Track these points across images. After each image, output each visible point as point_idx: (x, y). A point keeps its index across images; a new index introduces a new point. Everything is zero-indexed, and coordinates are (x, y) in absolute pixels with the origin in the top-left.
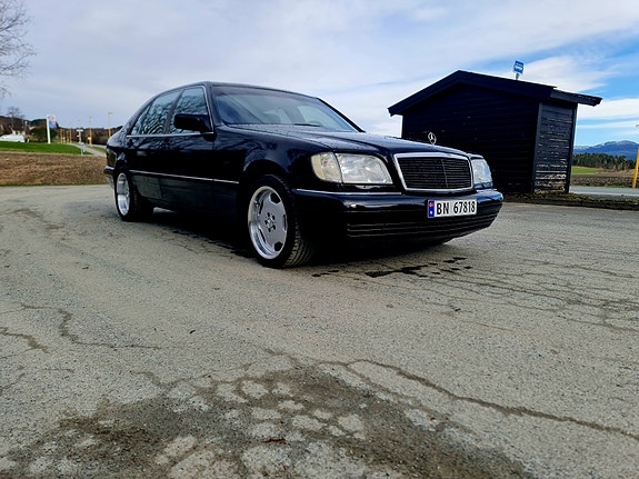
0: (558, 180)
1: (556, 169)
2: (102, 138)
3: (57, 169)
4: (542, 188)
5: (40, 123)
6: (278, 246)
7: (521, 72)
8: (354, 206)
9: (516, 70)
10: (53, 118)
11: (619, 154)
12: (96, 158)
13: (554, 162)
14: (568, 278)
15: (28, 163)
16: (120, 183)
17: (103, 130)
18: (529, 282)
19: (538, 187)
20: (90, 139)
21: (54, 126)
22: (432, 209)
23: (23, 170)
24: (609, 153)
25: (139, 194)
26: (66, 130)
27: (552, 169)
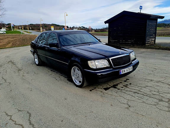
0: (152, 41)
1: (152, 38)
2: (26, 28)
3: (16, 39)
4: (148, 43)
5: (9, 24)
6: (80, 82)
7: (142, 9)
8: (100, 74)
9: (140, 8)
10: (13, 23)
11: (168, 23)
12: (25, 35)
13: (151, 36)
14: (158, 88)
15: (8, 38)
16: (35, 56)
17: (26, 25)
18: (147, 90)
19: (147, 43)
20: (23, 28)
21: (13, 26)
22: (121, 72)
23: (7, 40)
24: (165, 23)
25: (41, 60)
26: (16, 26)
27: (151, 38)
